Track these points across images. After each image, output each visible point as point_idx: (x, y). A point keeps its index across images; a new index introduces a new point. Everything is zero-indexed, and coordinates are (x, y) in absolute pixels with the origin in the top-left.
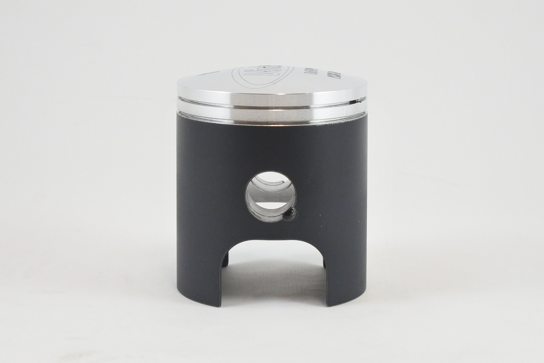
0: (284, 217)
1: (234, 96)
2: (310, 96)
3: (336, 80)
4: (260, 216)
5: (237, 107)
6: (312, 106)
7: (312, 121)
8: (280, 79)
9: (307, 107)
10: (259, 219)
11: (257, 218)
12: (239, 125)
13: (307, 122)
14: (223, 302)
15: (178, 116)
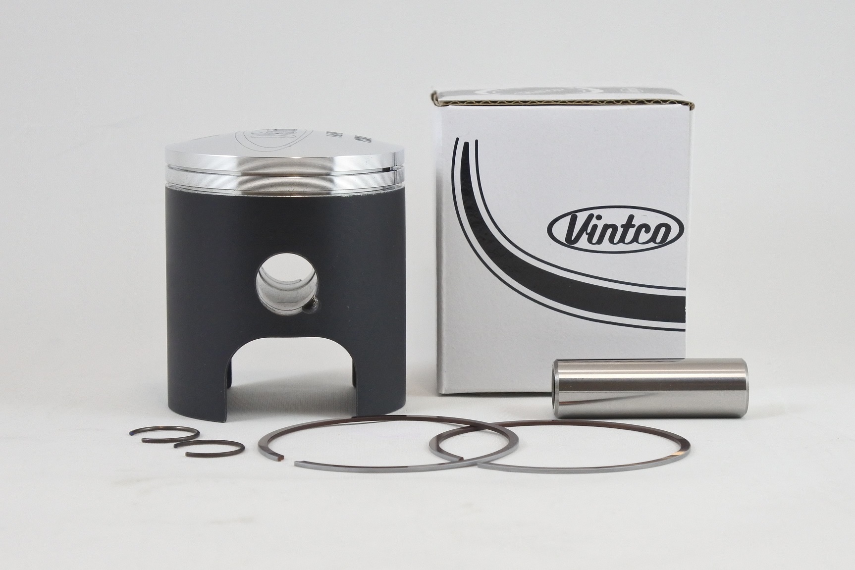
0: (303, 309)
1: (242, 161)
2: (330, 161)
3: (365, 143)
4: (275, 309)
5: (245, 174)
6: (333, 173)
7: (333, 192)
8: (296, 142)
9: (328, 175)
10: (273, 312)
11: (271, 310)
12: (246, 196)
13: (329, 193)
14: (228, 418)
15: (167, 188)
